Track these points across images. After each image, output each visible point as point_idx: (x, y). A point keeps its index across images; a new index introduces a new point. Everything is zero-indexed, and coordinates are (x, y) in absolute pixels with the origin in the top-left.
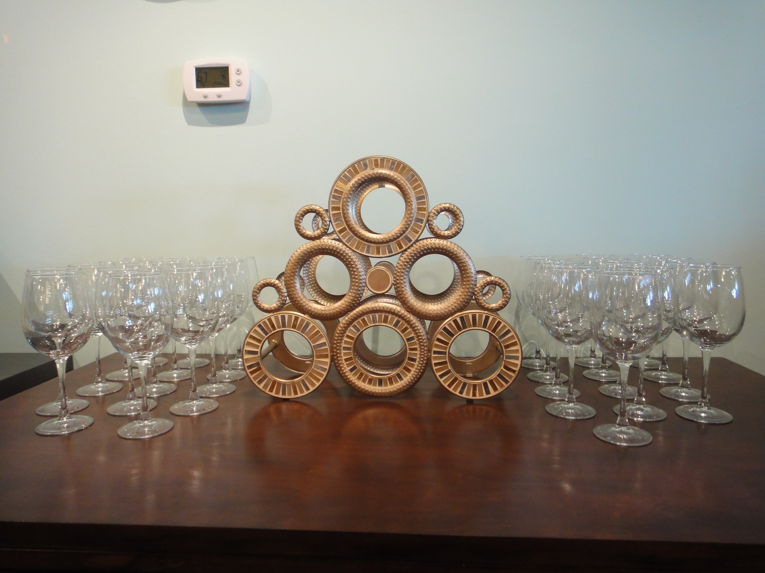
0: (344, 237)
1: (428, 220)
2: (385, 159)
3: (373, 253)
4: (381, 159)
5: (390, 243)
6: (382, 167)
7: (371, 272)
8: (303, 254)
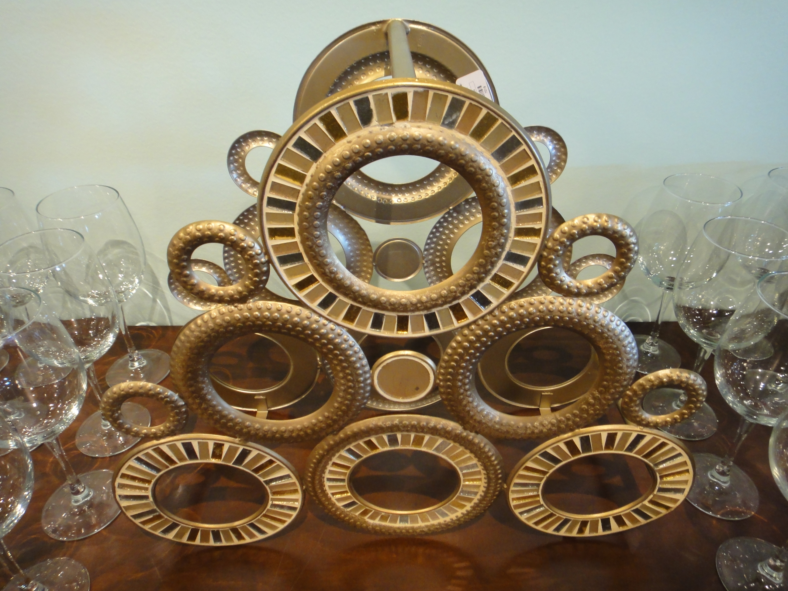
0: (312, 296)
1: (540, 258)
2: (431, 93)
3: (391, 330)
4: (415, 93)
5: (434, 310)
6: (420, 116)
7: (384, 364)
8: (207, 337)
